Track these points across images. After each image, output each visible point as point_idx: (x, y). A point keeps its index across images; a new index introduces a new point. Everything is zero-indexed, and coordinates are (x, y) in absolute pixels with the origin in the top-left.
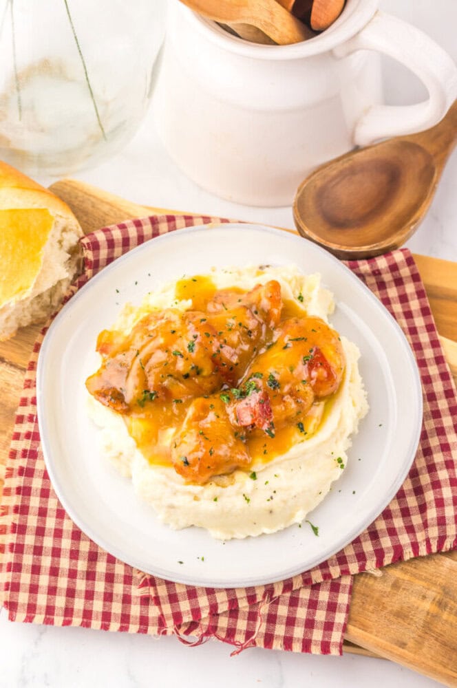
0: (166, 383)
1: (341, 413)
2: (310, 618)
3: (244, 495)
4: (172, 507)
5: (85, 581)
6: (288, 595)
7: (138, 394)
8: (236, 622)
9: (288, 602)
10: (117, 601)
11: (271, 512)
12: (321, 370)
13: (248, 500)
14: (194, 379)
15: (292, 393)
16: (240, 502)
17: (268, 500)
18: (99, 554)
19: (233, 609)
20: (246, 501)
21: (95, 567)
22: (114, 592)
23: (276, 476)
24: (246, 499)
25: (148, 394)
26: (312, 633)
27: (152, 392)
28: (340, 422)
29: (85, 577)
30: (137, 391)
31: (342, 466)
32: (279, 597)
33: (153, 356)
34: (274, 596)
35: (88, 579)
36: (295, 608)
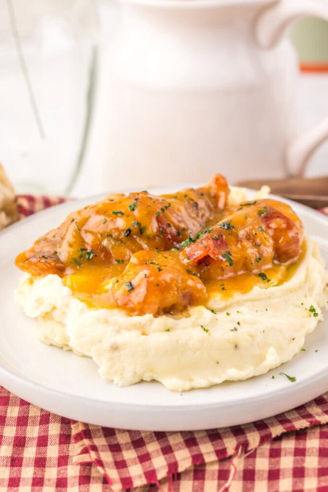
0: (105, 243)
1: (307, 269)
2: (299, 466)
3: (202, 326)
4: (115, 348)
5: (8, 469)
6: (267, 447)
7: (73, 253)
8: (203, 484)
9: (267, 453)
10: (50, 486)
11: (236, 346)
12: (278, 220)
13: (207, 331)
14: (135, 237)
15: (250, 237)
16: (198, 333)
17: (232, 330)
18: (27, 440)
19: (198, 463)
20: (205, 332)
21: (22, 453)
22: (46, 477)
23: (238, 312)
24: (204, 329)
25: (84, 252)
26: (302, 483)
27: (89, 251)
28: (307, 277)
29: (9, 464)
30: (72, 250)
31: (316, 315)
32: (256, 450)
33: (90, 220)
34: (249, 449)
35: (12, 465)
36: (277, 459)
